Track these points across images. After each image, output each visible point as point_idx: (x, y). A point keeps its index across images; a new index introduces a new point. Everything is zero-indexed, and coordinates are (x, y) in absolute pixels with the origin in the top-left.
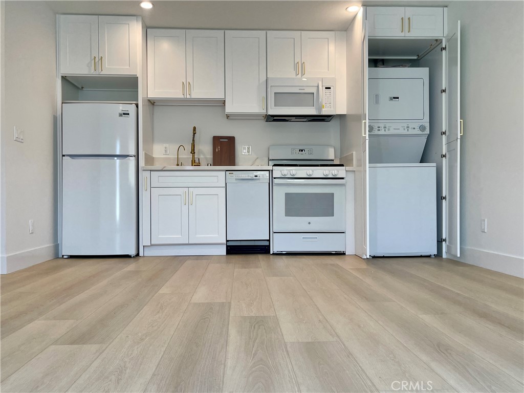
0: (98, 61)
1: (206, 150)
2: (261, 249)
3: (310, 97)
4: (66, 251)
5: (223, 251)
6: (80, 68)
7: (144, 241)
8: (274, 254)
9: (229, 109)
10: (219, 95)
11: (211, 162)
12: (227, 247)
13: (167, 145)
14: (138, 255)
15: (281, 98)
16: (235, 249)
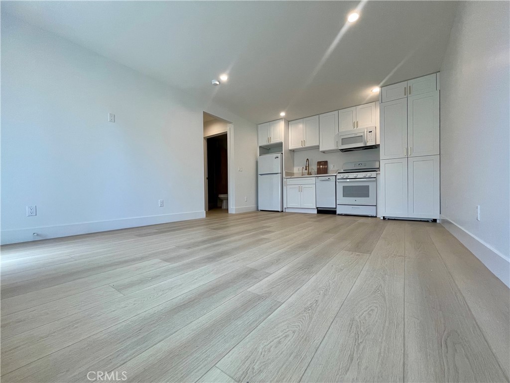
0: (269, 139)
1: (314, 168)
2: (332, 212)
3: (360, 138)
4: (260, 209)
5: (315, 212)
6: (264, 143)
7: (285, 206)
8: (338, 215)
9: (321, 149)
10: (317, 144)
11: (316, 173)
12: (318, 210)
13: (299, 167)
14: (283, 211)
15: (344, 141)
16: (321, 211)
